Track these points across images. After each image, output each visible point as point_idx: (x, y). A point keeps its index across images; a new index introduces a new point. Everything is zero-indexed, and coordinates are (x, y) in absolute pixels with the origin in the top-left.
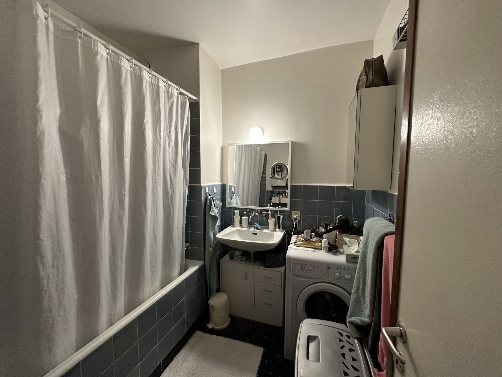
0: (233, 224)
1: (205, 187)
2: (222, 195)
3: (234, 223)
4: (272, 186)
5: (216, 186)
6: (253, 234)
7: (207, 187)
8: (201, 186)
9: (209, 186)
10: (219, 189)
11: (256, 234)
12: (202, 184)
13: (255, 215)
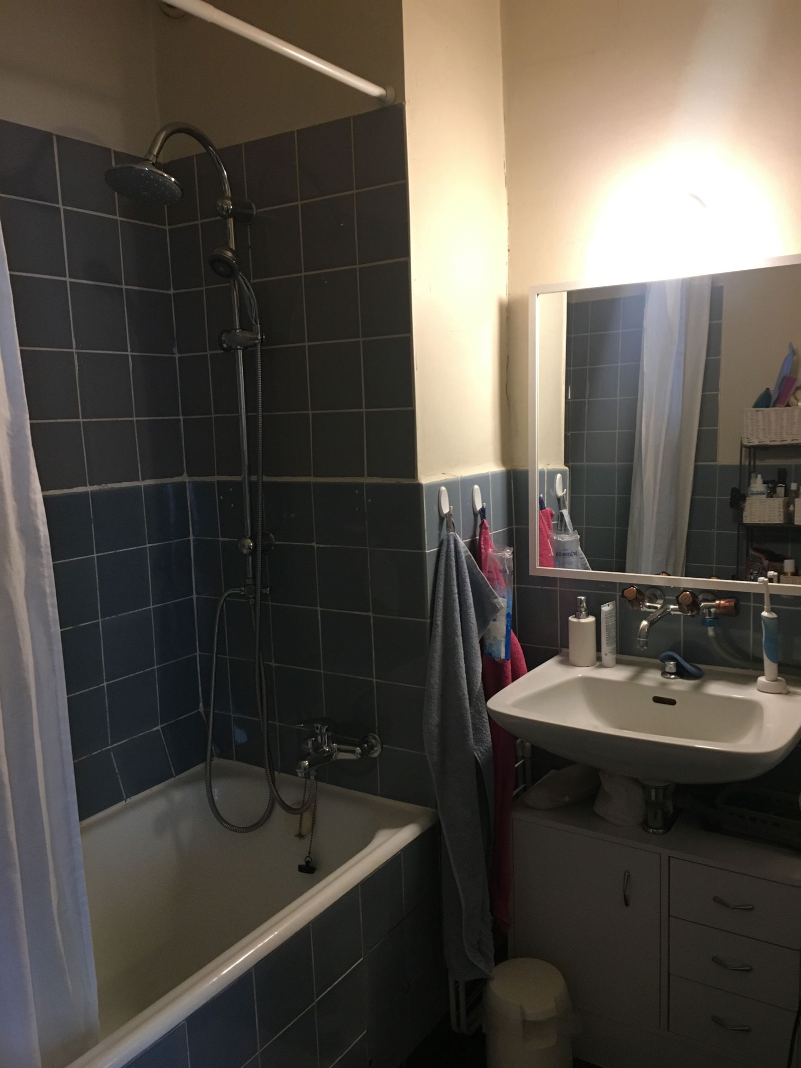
0: (564, 650)
1: (435, 488)
2: (509, 523)
3: (567, 647)
4: (745, 443)
5: (482, 480)
6: (657, 700)
7: (443, 488)
8: (420, 486)
9: (451, 486)
10: (498, 494)
11: (672, 702)
12: (425, 478)
13: (666, 615)
